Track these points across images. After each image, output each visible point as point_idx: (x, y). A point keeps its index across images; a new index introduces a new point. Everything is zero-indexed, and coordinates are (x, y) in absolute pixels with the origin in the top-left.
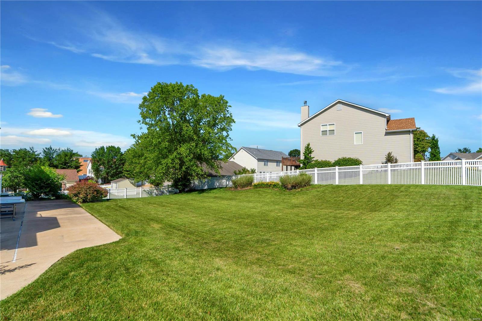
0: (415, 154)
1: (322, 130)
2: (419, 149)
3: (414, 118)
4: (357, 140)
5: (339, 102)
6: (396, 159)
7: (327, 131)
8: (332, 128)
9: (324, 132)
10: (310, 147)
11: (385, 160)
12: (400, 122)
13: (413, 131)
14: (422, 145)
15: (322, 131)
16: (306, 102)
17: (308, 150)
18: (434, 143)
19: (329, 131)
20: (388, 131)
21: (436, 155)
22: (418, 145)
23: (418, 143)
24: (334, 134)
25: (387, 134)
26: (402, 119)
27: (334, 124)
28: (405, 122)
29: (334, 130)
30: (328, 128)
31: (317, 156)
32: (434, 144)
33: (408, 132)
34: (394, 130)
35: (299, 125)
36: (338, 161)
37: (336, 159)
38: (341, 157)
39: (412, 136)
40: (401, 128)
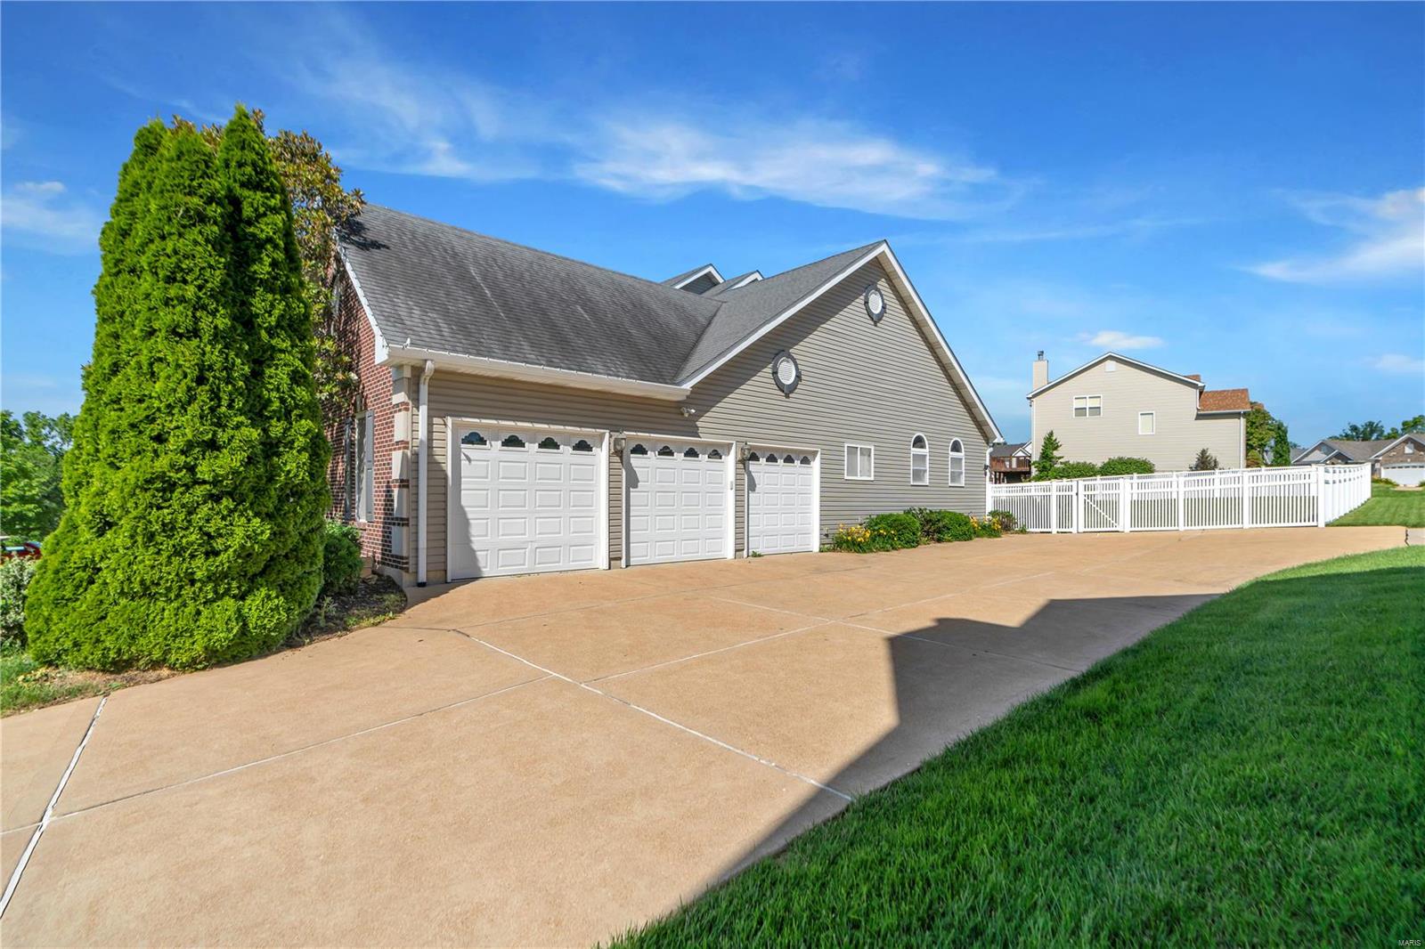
0: (1248, 451)
1: (1075, 407)
2: (1255, 442)
3: (1247, 390)
4: (1144, 427)
5: (1111, 358)
6: (1215, 461)
7: (1085, 408)
8: (1095, 403)
9: (1080, 411)
10: (1054, 438)
11: (1194, 462)
12: (1222, 394)
13: (1245, 413)
14: (1260, 434)
15: (1076, 409)
16: (1043, 352)
17: (1050, 443)
18: (1281, 433)
19: (1090, 408)
20: (1202, 412)
21: (1283, 454)
22: (1252, 434)
23: (1253, 431)
24: (1100, 414)
25: (1199, 417)
26: (1225, 391)
27: (1099, 397)
28: (1231, 397)
29: (1099, 408)
30: (1090, 403)
31: (1068, 454)
32: (1280, 436)
33: (1238, 415)
34: (1212, 410)
35: (1030, 396)
36: (1109, 463)
37: (1106, 461)
38: (1115, 456)
39: (1243, 420)
40: (1225, 408)
